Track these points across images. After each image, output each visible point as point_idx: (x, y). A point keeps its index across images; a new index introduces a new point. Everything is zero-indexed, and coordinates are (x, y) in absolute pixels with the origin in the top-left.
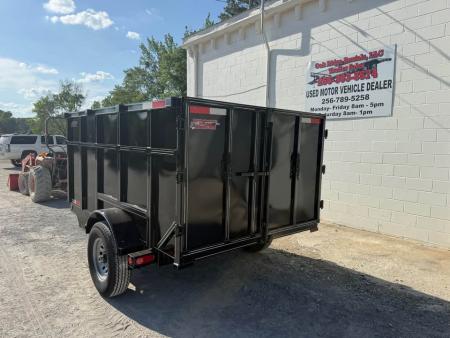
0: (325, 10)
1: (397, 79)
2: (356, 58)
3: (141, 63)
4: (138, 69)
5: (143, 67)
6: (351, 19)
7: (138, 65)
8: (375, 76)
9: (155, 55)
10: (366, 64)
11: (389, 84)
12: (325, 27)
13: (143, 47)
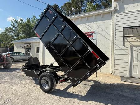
0: (81, 21)
1: (98, 38)
2: (88, 33)
3: (11, 26)
4: (10, 28)
5: (12, 27)
6: (87, 24)
7: (10, 27)
8: (93, 37)
9: (16, 24)
10: (91, 34)
11: (96, 39)
12: (81, 25)
13: (11, 21)
